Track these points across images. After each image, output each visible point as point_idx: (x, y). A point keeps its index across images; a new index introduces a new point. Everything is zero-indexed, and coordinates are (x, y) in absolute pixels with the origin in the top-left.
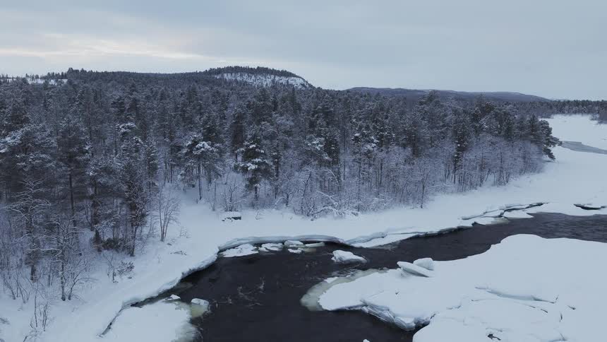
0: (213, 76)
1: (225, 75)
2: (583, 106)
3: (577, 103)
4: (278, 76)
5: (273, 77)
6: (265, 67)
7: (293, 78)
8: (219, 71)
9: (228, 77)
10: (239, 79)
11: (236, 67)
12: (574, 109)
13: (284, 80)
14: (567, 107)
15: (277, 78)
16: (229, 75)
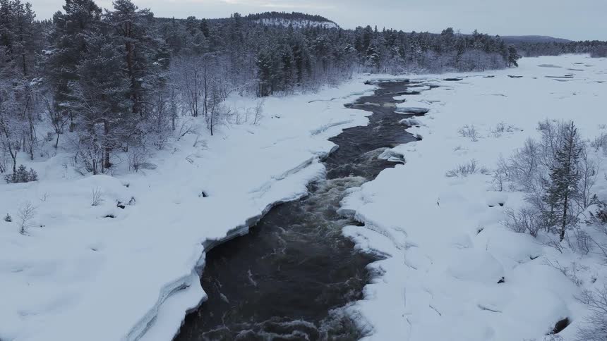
0: (252, 21)
1: (264, 20)
2: (592, 46)
3: (587, 43)
4: (312, 20)
5: (307, 21)
6: (300, 12)
7: (325, 23)
8: (258, 17)
9: (266, 22)
10: (277, 24)
11: (274, 13)
12: (584, 49)
13: (316, 24)
14: (578, 47)
15: (311, 23)
16: (267, 20)
